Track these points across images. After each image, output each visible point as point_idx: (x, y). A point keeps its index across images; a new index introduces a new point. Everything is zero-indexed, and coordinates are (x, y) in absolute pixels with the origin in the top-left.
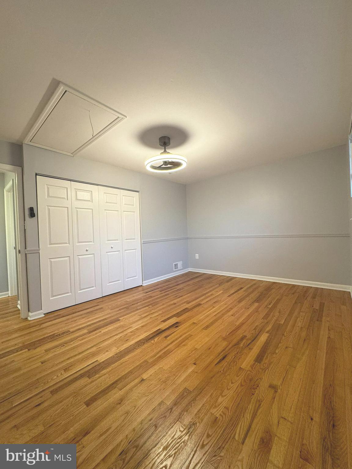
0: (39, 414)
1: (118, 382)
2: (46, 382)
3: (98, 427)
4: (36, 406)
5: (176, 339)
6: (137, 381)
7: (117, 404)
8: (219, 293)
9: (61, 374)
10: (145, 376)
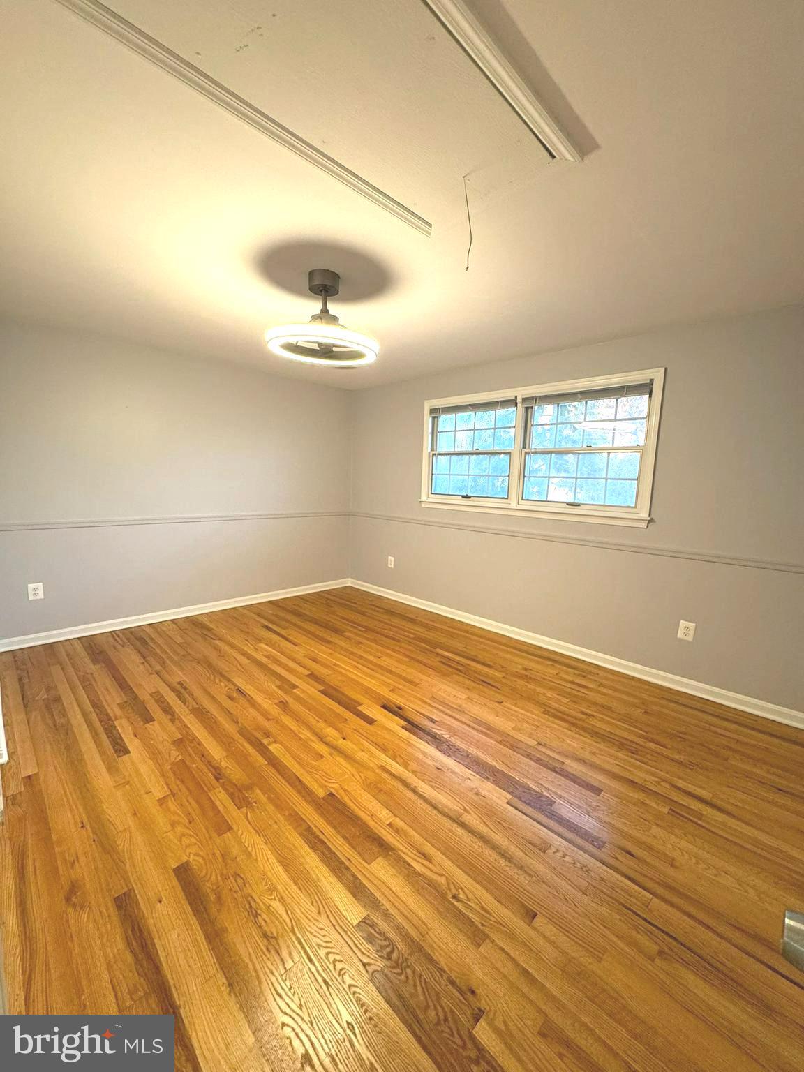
0: (640, 844)
1: (551, 767)
2: (584, 869)
3: (622, 774)
4: (633, 856)
5: (443, 712)
6: (543, 749)
7: (586, 763)
8: (273, 651)
9: (558, 851)
10: (532, 742)
